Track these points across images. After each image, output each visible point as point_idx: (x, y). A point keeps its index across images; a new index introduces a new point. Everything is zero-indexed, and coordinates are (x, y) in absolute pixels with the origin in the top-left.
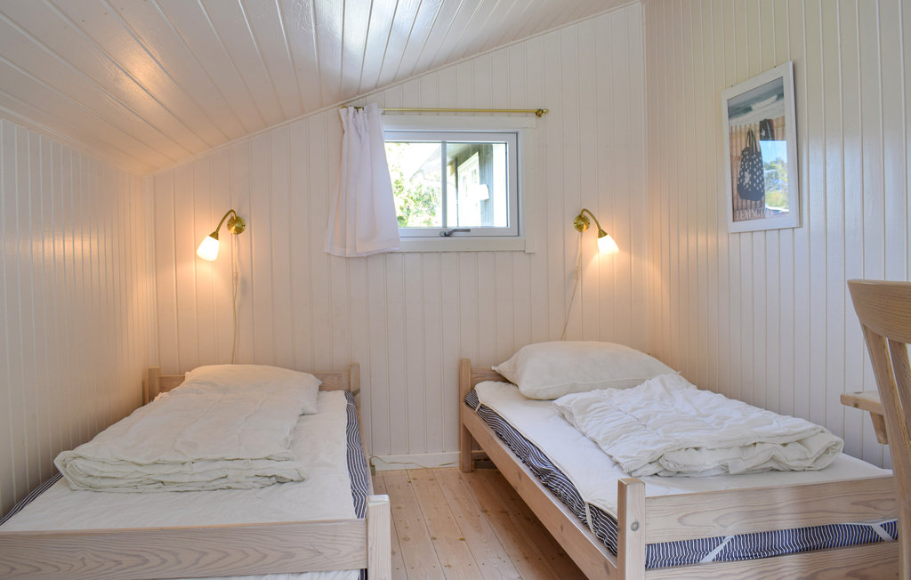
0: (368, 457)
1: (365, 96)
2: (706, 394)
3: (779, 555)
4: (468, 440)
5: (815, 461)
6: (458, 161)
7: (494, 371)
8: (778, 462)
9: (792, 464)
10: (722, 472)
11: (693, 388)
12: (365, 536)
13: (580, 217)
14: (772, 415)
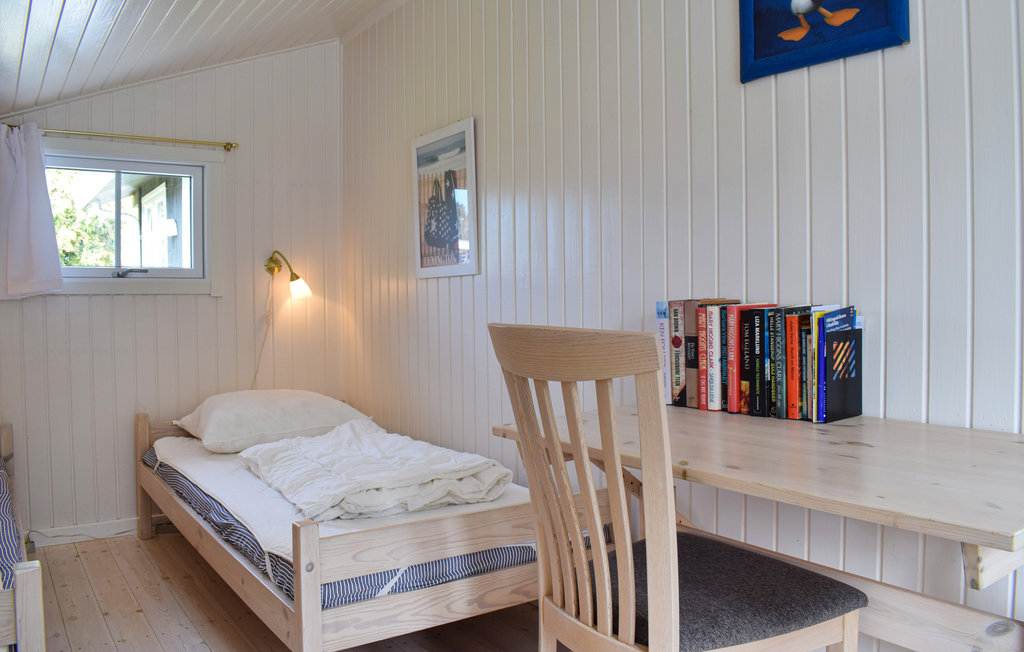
0: (23, 534)
1: (22, 114)
2: (394, 437)
3: (449, 581)
4: (147, 503)
5: (488, 493)
6: (140, 192)
7: (176, 425)
8: (455, 496)
9: (467, 497)
10: (403, 510)
11: (382, 432)
12: (13, 609)
13: (272, 260)
14: (452, 452)
